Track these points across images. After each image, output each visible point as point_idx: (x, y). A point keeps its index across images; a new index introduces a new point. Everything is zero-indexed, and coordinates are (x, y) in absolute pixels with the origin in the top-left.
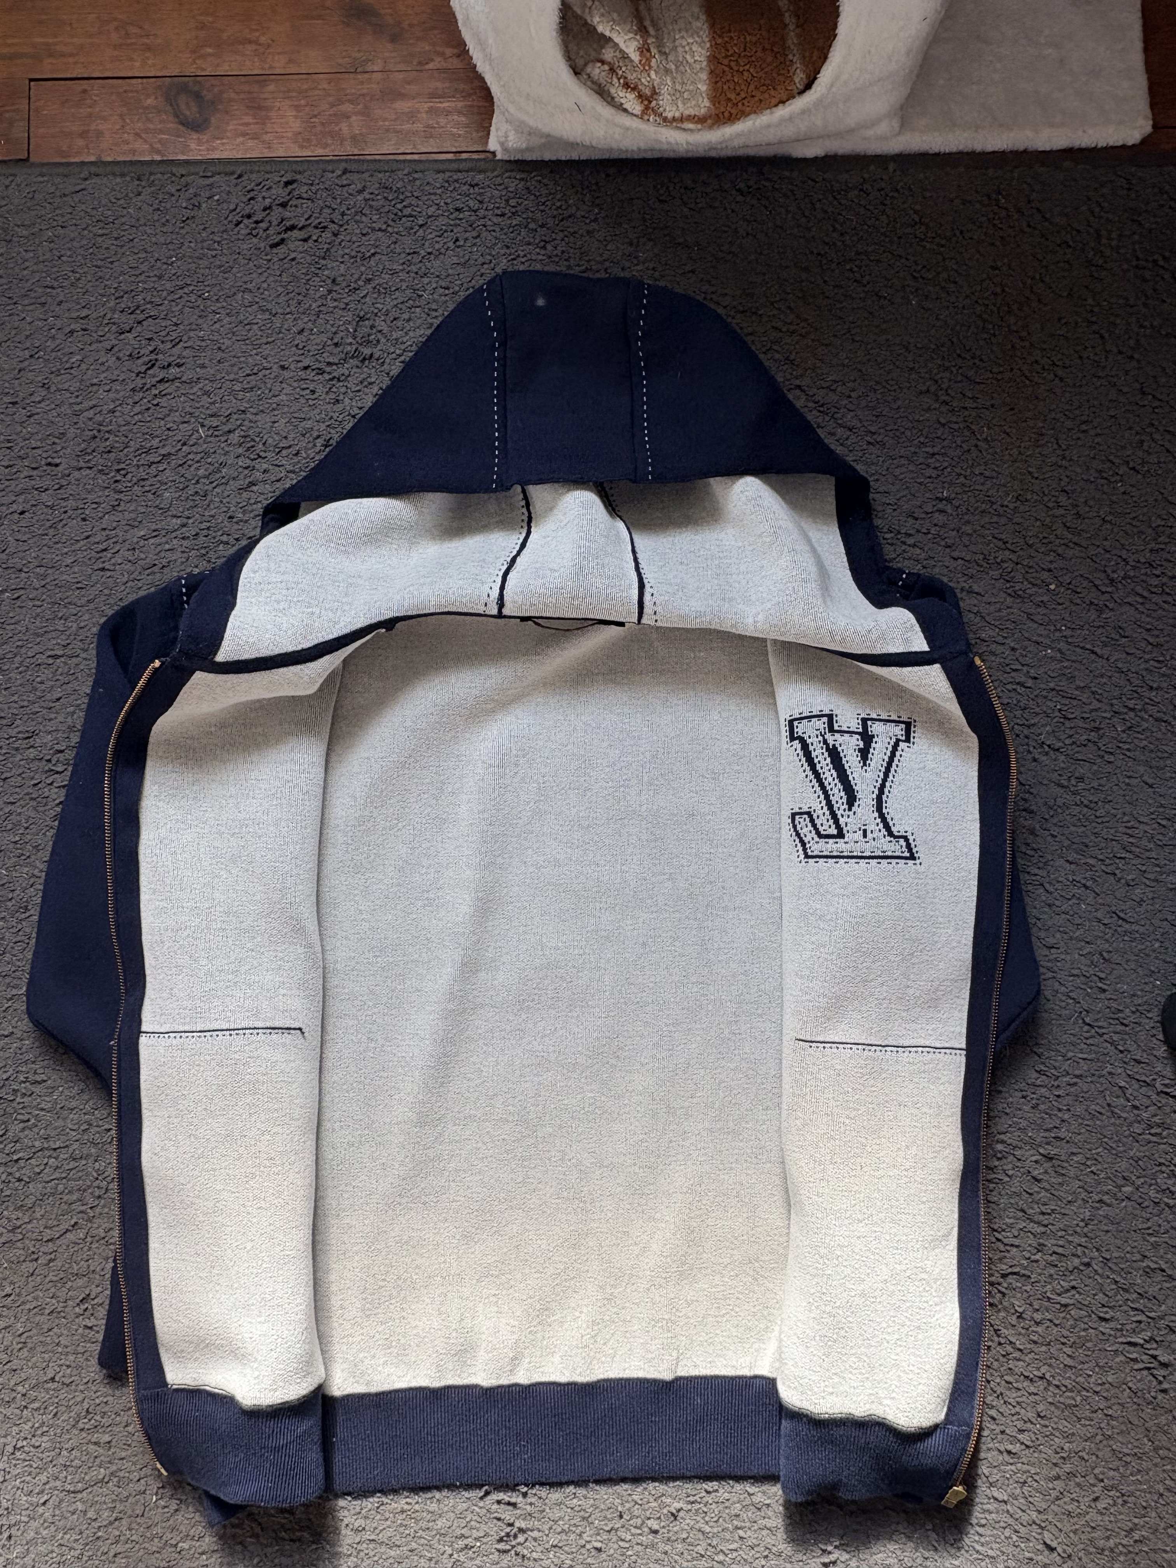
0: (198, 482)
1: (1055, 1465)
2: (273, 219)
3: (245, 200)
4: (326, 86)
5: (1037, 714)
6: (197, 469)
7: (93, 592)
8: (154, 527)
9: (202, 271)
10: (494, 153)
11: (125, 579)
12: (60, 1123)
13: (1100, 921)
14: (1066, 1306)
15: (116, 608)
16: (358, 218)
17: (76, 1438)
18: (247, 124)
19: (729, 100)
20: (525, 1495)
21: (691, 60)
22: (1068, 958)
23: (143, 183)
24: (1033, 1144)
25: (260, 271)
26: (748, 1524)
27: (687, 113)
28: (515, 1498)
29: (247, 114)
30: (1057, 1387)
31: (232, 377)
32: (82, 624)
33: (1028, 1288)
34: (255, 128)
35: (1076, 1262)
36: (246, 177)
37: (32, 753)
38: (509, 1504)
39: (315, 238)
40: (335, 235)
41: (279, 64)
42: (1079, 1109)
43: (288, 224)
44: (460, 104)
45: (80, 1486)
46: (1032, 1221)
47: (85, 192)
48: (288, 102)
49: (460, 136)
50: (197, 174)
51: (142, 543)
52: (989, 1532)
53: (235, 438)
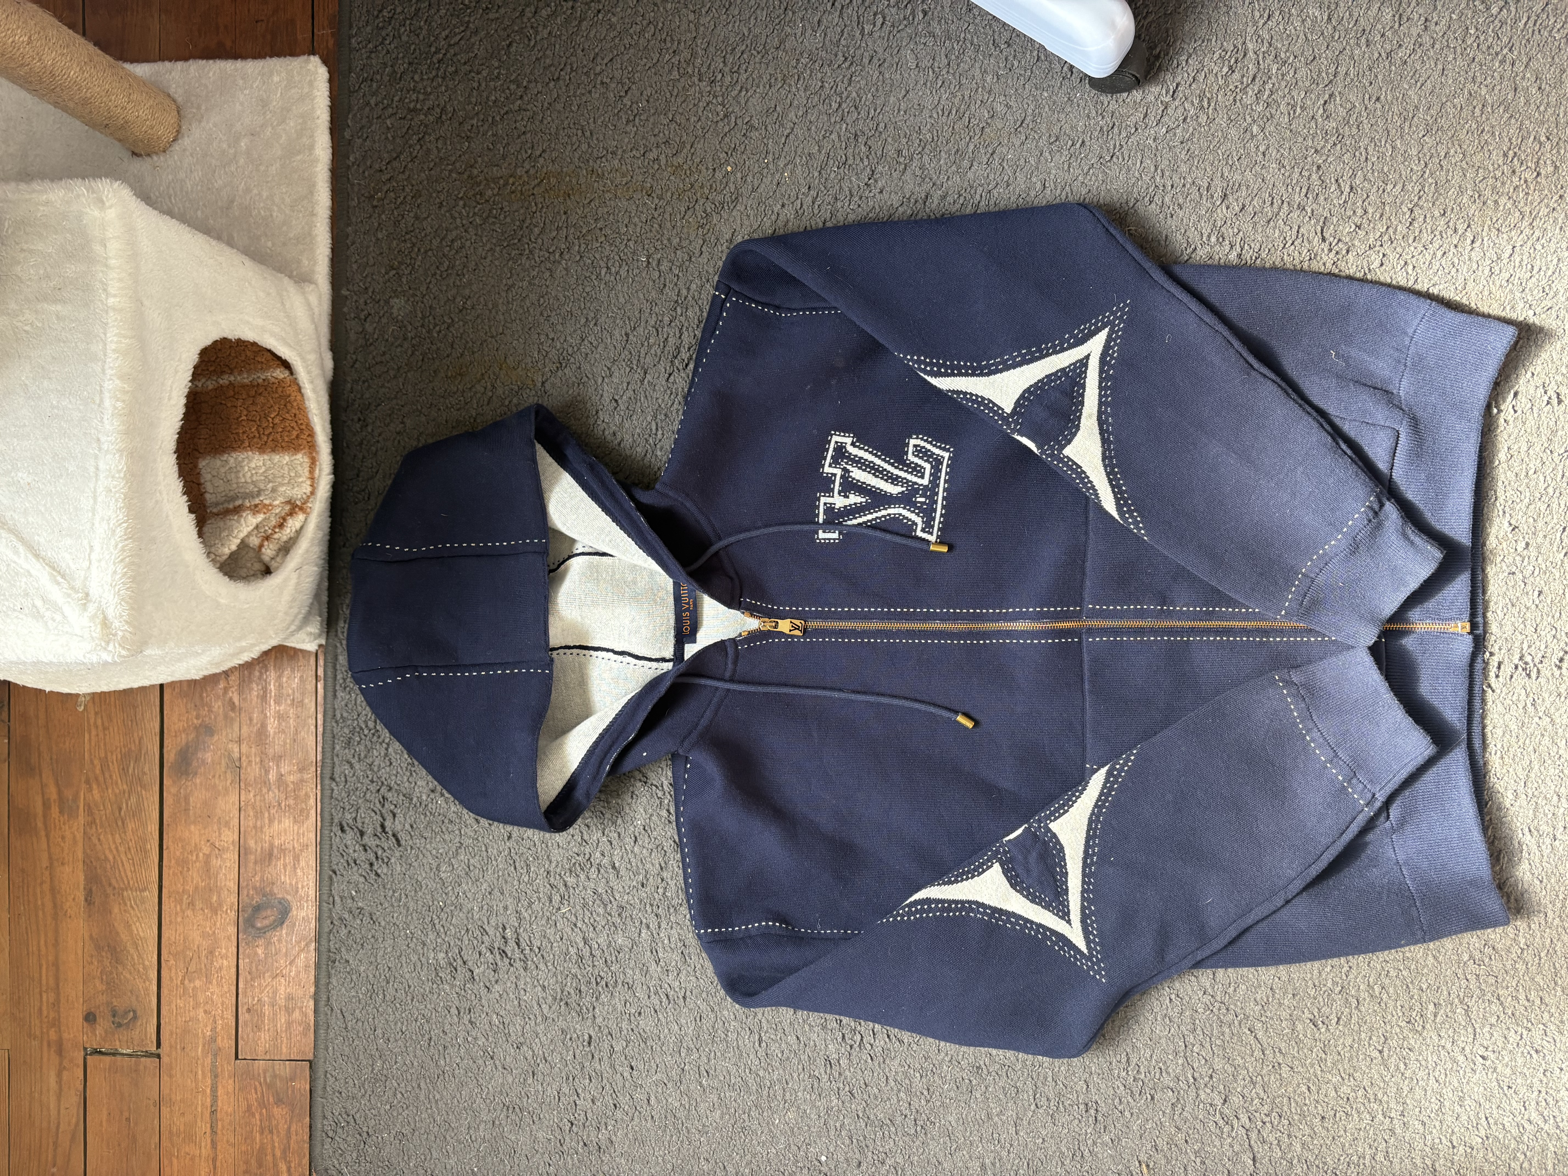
0: (610, 914)
1: (1484, 203)
2: (374, 843)
3: (355, 868)
4: (252, 795)
5: (841, 187)
6: (598, 915)
7: (704, 1006)
8: (649, 953)
9: (420, 907)
10: (320, 646)
11: (693, 979)
12: (1163, 1041)
13: (1023, 143)
14: (1352, 188)
15: (719, 987)
16: (376, 769)
17: (1430, 1034)
18: (285, 866)
19: (297, 437)
20: (1492, 654)
21: (263, 469)
22: (1054, 172)
23: (338, 958)
24: (1211, 211)
25: (421, 856)
26: (1524, 466)
27: (307, 474)
28: (1494, 663)
29: (276, 865)
30: (1420, 198)
31: (516, 883)
32: (732, 1017)
33: (1335, 220)
34: (289, 859)
35: (1314, 177)
36: (335, 867)
37: (844, 1062)
38: (1499, 668)
39: (392, 807)
40: (390, 789)
41: (229, 837)
42: (1184, 168)
43: (379, 829)
44: (273, 674)
45: (1470, 1030)
46: (1278, 213)
47: (344, 1009)
48: (266, 829)
49: (302, 677)
50: (330, 910)
51: (662, 963)
52: (1538, 262)
53: (571, 881)
